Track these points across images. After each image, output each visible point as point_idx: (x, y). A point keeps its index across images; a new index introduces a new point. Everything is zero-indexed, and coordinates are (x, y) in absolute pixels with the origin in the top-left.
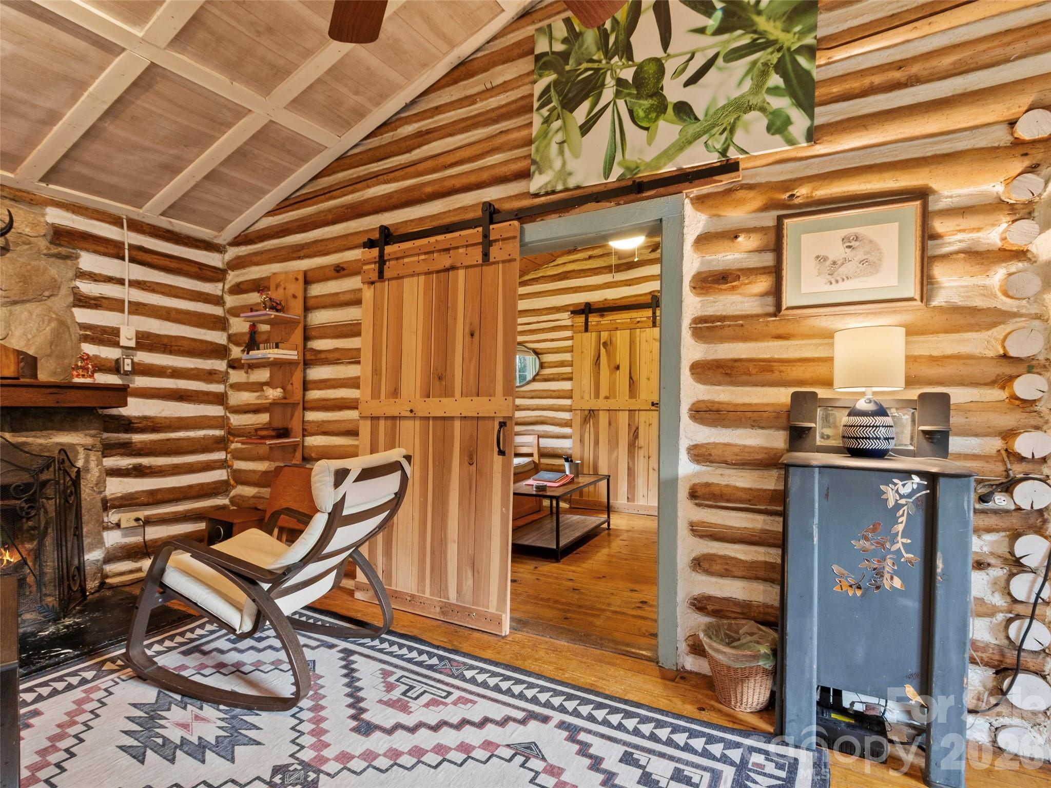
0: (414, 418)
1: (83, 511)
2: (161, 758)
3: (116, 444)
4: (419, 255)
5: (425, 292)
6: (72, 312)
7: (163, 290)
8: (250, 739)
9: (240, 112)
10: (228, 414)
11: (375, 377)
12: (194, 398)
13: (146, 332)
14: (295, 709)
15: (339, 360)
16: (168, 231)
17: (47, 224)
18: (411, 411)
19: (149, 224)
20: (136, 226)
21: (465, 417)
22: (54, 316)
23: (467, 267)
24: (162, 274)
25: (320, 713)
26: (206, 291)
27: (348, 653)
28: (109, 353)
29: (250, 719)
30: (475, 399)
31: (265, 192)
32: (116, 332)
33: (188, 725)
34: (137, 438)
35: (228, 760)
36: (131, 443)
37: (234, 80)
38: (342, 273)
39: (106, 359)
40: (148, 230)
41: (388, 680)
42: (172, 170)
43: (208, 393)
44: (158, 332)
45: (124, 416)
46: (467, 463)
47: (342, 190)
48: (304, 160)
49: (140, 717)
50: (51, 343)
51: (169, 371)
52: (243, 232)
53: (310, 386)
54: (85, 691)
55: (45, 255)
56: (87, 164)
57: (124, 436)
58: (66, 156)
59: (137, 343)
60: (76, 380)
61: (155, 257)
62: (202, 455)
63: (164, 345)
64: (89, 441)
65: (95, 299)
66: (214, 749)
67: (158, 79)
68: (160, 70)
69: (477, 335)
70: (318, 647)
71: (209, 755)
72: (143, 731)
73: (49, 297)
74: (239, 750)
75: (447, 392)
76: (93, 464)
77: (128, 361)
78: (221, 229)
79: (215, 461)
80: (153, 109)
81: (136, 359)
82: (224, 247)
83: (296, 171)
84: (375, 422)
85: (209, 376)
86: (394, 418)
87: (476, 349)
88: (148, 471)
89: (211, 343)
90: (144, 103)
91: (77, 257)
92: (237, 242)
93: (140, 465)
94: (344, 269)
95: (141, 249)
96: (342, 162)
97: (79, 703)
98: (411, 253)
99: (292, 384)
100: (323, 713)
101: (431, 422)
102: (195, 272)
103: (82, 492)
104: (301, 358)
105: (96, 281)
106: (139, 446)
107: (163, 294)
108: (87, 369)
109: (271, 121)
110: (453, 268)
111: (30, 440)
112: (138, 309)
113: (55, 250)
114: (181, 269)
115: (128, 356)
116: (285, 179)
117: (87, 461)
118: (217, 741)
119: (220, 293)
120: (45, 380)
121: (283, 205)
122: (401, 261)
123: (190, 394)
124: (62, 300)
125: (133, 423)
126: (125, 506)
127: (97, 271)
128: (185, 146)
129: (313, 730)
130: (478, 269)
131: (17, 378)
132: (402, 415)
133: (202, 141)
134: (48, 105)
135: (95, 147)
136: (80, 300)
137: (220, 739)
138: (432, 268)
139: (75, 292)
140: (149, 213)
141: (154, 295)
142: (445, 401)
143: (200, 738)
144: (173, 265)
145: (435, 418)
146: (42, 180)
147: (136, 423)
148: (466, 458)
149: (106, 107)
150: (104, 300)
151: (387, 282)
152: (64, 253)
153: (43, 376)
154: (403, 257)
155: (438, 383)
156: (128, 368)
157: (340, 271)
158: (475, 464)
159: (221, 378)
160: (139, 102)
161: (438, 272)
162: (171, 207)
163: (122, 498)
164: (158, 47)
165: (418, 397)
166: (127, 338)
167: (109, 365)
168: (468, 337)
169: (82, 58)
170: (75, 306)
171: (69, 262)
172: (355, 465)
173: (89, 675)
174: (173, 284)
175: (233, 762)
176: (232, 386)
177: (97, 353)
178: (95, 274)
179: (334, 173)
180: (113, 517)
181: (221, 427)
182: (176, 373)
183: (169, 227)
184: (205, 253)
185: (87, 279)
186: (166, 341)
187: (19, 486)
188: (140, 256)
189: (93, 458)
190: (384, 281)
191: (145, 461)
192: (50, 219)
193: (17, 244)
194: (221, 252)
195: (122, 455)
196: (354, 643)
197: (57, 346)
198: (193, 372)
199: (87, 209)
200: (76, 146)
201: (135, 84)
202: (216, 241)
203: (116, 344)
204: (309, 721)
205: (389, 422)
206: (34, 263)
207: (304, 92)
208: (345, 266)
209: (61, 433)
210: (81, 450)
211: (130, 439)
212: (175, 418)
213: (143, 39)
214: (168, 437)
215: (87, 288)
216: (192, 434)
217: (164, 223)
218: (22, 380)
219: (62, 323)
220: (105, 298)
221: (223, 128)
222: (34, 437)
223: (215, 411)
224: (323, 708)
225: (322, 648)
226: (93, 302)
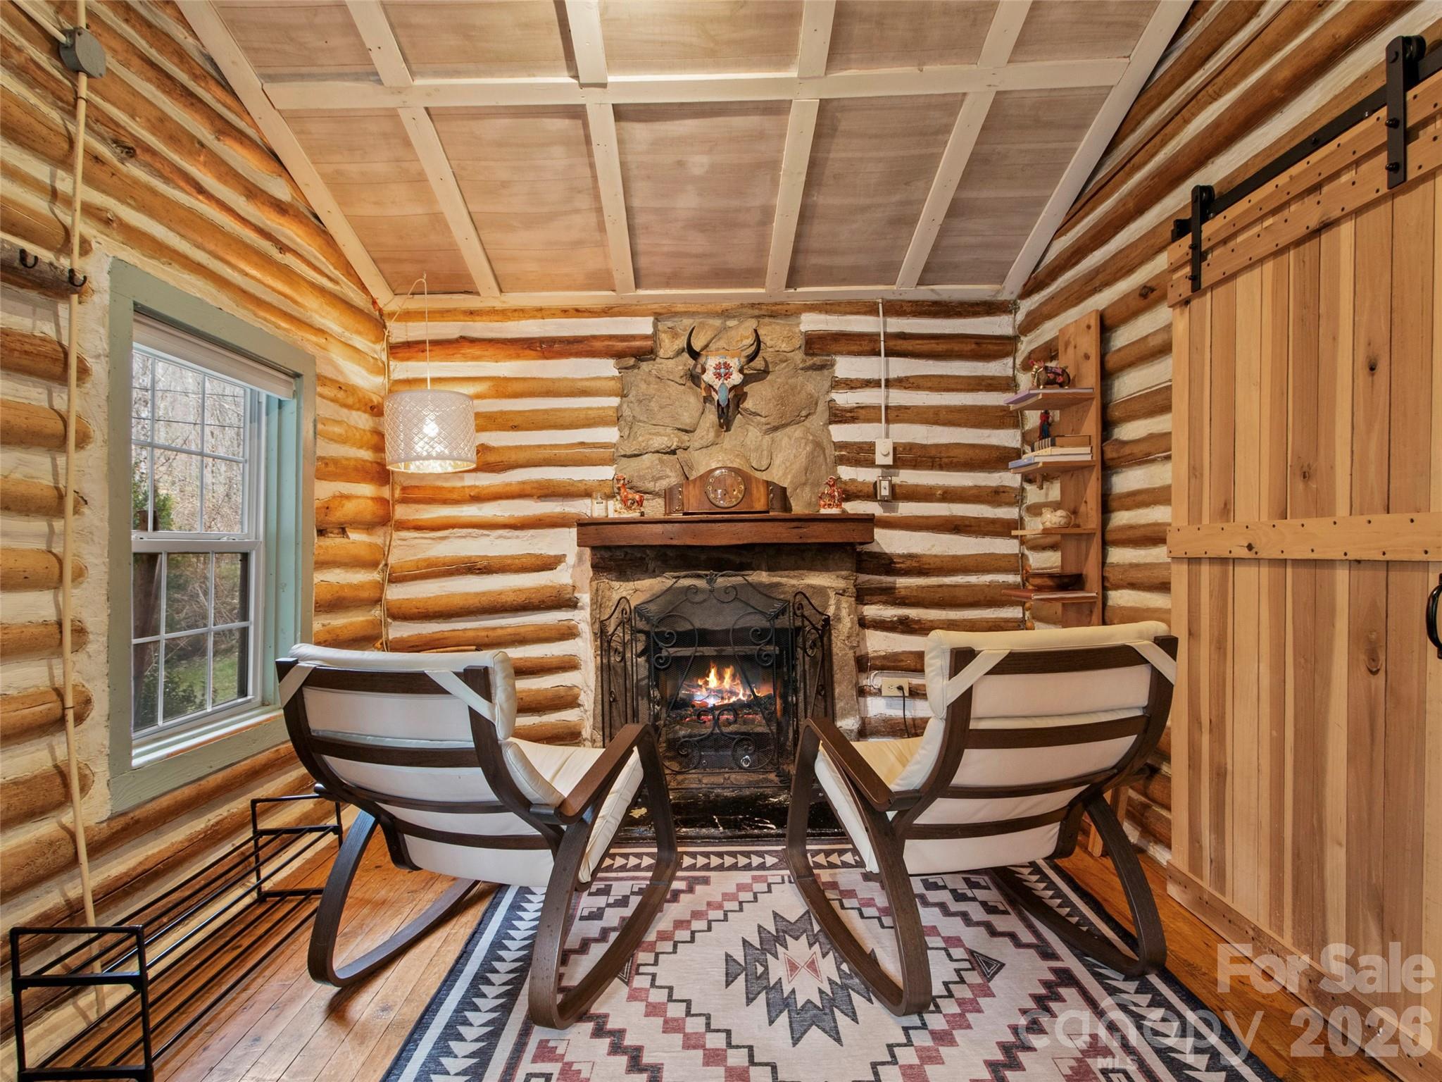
0: (1258, 561)
1: (835, 668)
2: (744, 991)
3: (878, 588)
4: (1262, 219)
5: (1275, 293)
6: (828, 431)
7: (930, 384)
8: (836, 1027)
9: (951, 105)
10: (1026, 552)
11: (1193, 481)
12: (973, 529)
13: (909, 443)
14: (914, 1020)
15: (1149, 454)
16: (935, 303)
17: (801, 333)
18: (1250, 547)
19: (910, 302)
20: (894, 308)
21: (1359, 562)
22: (811, 438)
23: (1358, 212)
24: (931, 362)
25: (941, 1049)
26: (991, 374)
27: (1066, 977)
28: (865, 475)
29: (857, 999)
30: (1380, 518)
31: (1040, 202)
32: (870, 448)
33: (797, 968)
34: (902, 582)
35: (793, 1038)
36: (895, 588)
37: (924, 64)
38: (1152, 296)
39: (863, 483)
40: (908, 310)
41: (1089, 1061)
42: (905, 221)
43: (993, 521)
44: (924, 442)
45: (886, 554)
46: (1363, 669)
47: (1147, 147)
48: (1080, 126)
49: (769, 932)
50: (806, 469)
51: (939, 492)
52: (1033, 272)
53: (1114, 504)
54: (754, 878)
55: (802, 369)
56: (820, 252)
57: (887, 580)
58: (796, 251)
59: (895, 460)
60: (823, 511)
61: (918, 342)
62: (988, 610)
63: (931, 457)
64: (841, 584)
65: (851, 410)
66: (793, 1014)
67: (839, 115)
68: (835, 104)
69: (1383, 367)
70: (1028, 946)
71: (784, 1019)
72: (757, 949)
73: (807, 417)
74: (815, 1032)
75: (1321, 507)
76: (844, 613)
77: (885, 484)
78: (1001, 278)
79: (1007, 621)
80: (850, 155)
81: (896, 480)
82: (1015, 303)
83: (1076, 149)
84: (1194, 567)
85: (995, 496)
86: (1223, 561)
87: (1383, 400)
88: (916, 627)
89: (997, 448)
90: (839, 152)
91: (833, 365)
92: (1029, 290)
93: (907, 618)
94: (1152, 290)
95: (902, 336)
96: (1147, 96)
97: (741, 887)
98: (1247, 221)
99: (1086, 502)
100: (944, 1051)
101: (1289, 570)
102: (971, 351)
103: (834, 645)
104: (1097, 457)
105: (852, 388)
106: (903, 593)
107: (931, 389)
108: (834, 497)
109: (998, 93)
110: (1327, 225)
111: (784, 580)
112: (896, 414)
113: (810, 361)
114: (952, 351)
115: (884, 477)
116: (1063, 170)
117: (838, 608)
118: (803, 1007)
119: (1010, 373)
120: (800, 512)
121: (1073, 211)
122: (1231, 244)
123: (967, 523)
124: (821, 415)
125: (895, 563)
126: (888, 668)
127: (853, 376)
128: (906, 184)
129: (911, 1067)
130: (1384, 209)
131: (768, 512)
132: (1233, 555)
133: (923, 168)
134: (757, 202)
135: (818, 229)
136: (835, 415)
137: (809, 1005)
138: (1283, 242)
139: (831, 405)
140: (905, 287)
141: (919, 392)
142: (1313, 524)
143: (793, 991)
144: (941, 347)
145: (1297, 563)
146: (788, 286)
147: (899, 563)
148: (1363, 657)
149: (803, 178)
150: (860, 411)
151: (1209, 295)
152: (818, 363)
153: (798, 508)
154: (1233, 236)
155: (1300, 486)
156: (885, 492)
157: (1149, 296)
158: (1382, 673)
159: (1016, 497)
160: (832, 155)
161: (1298, 243)
162: (926, 269)
163: (884, 657)
164: (819, 77)
165: (1264, 518)
166: (883, 456)
167: (866, 490)
168: (1363, 372)
169: (761, 136)
170: (831, 423)
171: (826, 372)
172: (994, 646)
173: (770, 860)
174: (944, 373)
175: (794, 1044)
176: (1029, 509)
177: (853, 477)
178: (851, 380)
179: (1139, 123)
180: (874, 680)
181: (1014, 571)
182: (949, 495)
183: (934, 297)
184: (987, 319)
185: (843, 388)
186: (933, 452)
187: (757, 631)
188: (899, 346)
189: (844, 605)
190: (1204, 293)
191: (913, 613)
192: (803, 328)
193: (776, 364)
194: (1010, 312)
195: (885, 603)
196: (1090, 968)
197: (811, 473)
198: (971, 492)
199: (839, 304)
200: (799, 236)
201: (818, 136)
202: (1002, 297)
203: (871, 464)
204: (919, 1050)
205: (1217, 569)
206: (791, 381)
207: (1027, 22)
208: (1153, 284)
209: (813, 573)
210: (832, 594)
211: (895, 583)
212: (949, 556)
213: (801, 78)
214: (941, 583)
215: (844, 399)
216: (973, 579)
217: (926, 293)
218: (771, 514)
219: (818, 445)
220: (862, 408)
221: (940, 137)
222: (787, 577)
223: (1005, 546)
224: (952, 1042)
225: (1032, 952)
226: (849, 414)
